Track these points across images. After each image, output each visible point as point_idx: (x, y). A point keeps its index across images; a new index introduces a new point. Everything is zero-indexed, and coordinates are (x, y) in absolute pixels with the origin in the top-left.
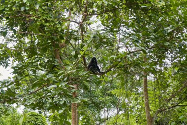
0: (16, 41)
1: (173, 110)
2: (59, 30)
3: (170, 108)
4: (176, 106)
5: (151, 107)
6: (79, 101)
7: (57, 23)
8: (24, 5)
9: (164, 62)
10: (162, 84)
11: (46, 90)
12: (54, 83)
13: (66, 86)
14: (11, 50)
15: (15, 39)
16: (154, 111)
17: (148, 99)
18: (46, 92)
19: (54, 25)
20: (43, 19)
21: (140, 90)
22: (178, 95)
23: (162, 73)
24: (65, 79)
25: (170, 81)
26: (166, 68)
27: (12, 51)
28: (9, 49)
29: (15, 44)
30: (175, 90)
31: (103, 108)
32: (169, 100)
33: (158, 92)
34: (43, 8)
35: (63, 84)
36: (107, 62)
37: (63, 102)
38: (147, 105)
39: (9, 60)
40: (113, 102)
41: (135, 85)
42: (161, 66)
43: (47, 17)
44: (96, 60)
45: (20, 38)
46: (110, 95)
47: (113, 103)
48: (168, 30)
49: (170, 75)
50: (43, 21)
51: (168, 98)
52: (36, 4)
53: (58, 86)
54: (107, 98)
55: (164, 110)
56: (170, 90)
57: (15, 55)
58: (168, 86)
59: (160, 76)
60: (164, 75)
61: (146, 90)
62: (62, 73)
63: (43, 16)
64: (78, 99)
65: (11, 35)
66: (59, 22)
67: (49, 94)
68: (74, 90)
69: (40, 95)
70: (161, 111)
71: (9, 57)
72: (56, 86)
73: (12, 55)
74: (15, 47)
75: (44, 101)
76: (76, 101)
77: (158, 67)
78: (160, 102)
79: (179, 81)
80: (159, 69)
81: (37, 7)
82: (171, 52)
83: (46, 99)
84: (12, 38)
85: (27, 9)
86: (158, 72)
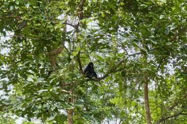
0: (10, 47)
1: (175, 119)
2: (52, 30)
3: (172, 117)
4: (179, 114)
5: (152, 116)
6: (72, 108)
7: (49, 23)
8: (13, 4)
9: (165, 68)
10: (163, 91)
11: (36, 95)
12: (45, 87)
13: (58, 90)
14: (5, 56)
15: (9, 46)
16: (155, 120)
18: (36, 97)
19: (46, 26)
20: (34, 19)
22: (181, 103)
23: (163, 80)
24: (58, 83)
25: (173, 87)
26: (168, 75)
27: (6, 58)
28: (2, 55)
29: (9, 50)
30: (178, 98)
32: (172, 108)
33: (160, 101)
34: (34, 7)
35: (55, 89)
36: (102, 63)
37: (54, 108)
38: (149, 114)
39: (3, 67)
40: (114, 112)
42: (162, 72)
43: (39, 17)
44: (93, 65)
45: (14, 44)
48: (170, 28)
49: (172, 82)
50: (34, 22)
51: (171, 106)
52: (26, 3)
53: (49, 91)
55: (167, 119)
56: (172, 98)
57: (9, 62)
58: (171, 93)
59: (161, 83)
60: (166, 82)
62: (55, 77)
63: (34, 16)
64: (71, 105)
65: (5, 41)
66: (51, 22)
67: (39, 99)
68: (67, 95)
69: (29, 100)
70: (162, 120)
71: (2, 64)
72: (47, 90)
73: (6, 62)
74: (9, 54)
75: (33, 107)
76: (69, 107)
77: (159, 73)
78: (162, 110)
79: (181, 88)
80: (161, 76)
81: (28, 6)
82: (174, 57)
83: (36, 104)
84: (6, 44)
85: (16, 8)
86: (160, 79)
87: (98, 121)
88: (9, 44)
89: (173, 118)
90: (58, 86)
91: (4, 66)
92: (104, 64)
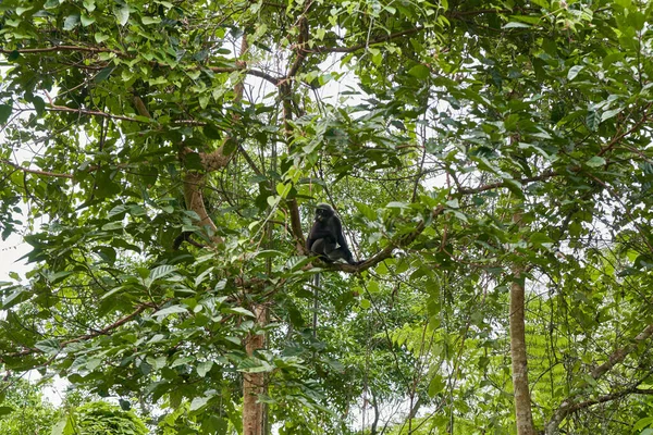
0: (46, 140)
1: (614, 407)
2: (203, 102)
3: (605, 400)
4: (629, 391)
5: (535, 395)
6: (268, 367)
7: (195, 77)
8: (75, 8)
9: (586, 231)
10: (577, 310)
11: (149, 324)
12: (179, 297)
13: (221, 307)
14: (26, 172)
15: (41, 134)
16: (545, 410)
17: (525, 363)
18: (149, 330)
19: (185, 85)
20: (145, 63)
21: (498, 331)
22: (635, 352)
23: (579, 272)
24: (221, 285)
25: (608, 298)
26: (594, 254)
27: (29, 177)
28: (17, 168)
29: (41, 150)
30: (627, 334)
31: (358, 394)
32: (604, 369)
34: (146, 21)
35: (210, 304)
36: (372, 224)
37: (208, 368)
38: (523, 386)
39: (18, 210)
41: (478, 310)
42: (576, 245)
43: (159, 55)
45: (60, 128)
46: (385, 345)
47: (397, 374)
48: (601, 111)
49: (607, 279)
50: (145, 71)
51: (601, 364)
52: (119, 7)
53: (191, 310)
54: (375, 357)
55: (585, 406)
56: (605, 332)
57: (38, 190)
58: (600, 318)
59: (570, 279)
60: (586, 279)
61: (519, 331)
62: (211, 263)
63: (144, 50)
64: (262, 358)
65: (27, 119)
66: (203, 74)
67: (158, 338)
68: (251, 325)
69: (125, 342)
70: (570, 410)
71: (16, 200)
72: (183, 310)
73: (28, 193)
74: (40, 163)
75: (138, 362)
76: (255, 366)
77: (565, 248)
78: (570, 378)
79: (639, 300)
80: (570, 257)
81: (123, 18)
82: (616, 194)
83: (148, 354)
84: (30, 130)
85: (86, 23)
86: (566, 267)
88: (40, 128)
89: (609, 403)
90: (224, 293)
91: (21, 204)
92: (377, 230)
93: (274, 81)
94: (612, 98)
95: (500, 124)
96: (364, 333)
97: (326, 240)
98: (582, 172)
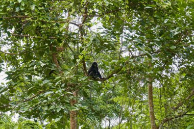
0: (11, 44)
1: (180, 119)
2: (57, 32)
4: (184, 115)
5: (156, 116)
6: (77, 109)
7: (54, 24)
8: (19, 5)
9: (170, 68)
10: (168, 91)
11: (42, 97)
12: (51, 89)
13: (63, 92)
14: (5, 53)
15: (9, 42)
16: (159, 121)
17: (153, 107)
18: (42, 99)
19: (51, 27)
20: (39, 21)
21: (145, 98)
22: (185, 103)
23: (168, 80)
24: (63, 85)
25: (177, 88)
26: (173, 74)
27: (6, 55)
28: (3, 52)
29: (10, 47)
30: (183, 98)
31: (104, 117)
32: (177, 108)
33: (164, 100)
34: (40, 8)
35: (60, 91)
36: (107, 67)
37: (60, 110)
38: (153, 114)
39: (3, 65)
41: (139, 92)
42: (167, 72)
43: (44, 18)
45: (15, 40)
46: (112, 102)
47: (115, 111)
48: (174, 32)
49: (177, 82)
50: (40, 23)
51: (175, 107)
52: (32, 4)
53: (54, 93)
54: (109, 106)
55: (171, 119)
56: (177, 97)
57: (9, 59)
58: (175, 93)
59: (166, 82)
60: (171, 82)
61: (151, 98)
62: (60, 79)
63: (39, 17)
64: (76, 106)
65: (5, 38)
66: (57, 24)
67: (45, 101)
68: (72, 97)
69: (35, 102)
70: (167, 121)
71: (3, 62)
72: (52, 92)
73: (6, 59)
74: (9, 51)
75: (39, 108)
76: (74, 109)
77: (164, 73)
78: (166, 111)
79: (186, 88)
80: (165, 76)
81: (33, 8)
82: (179, 57)
83: (42, 106)
84: (6, 41)
85: (22, 9)
86: (164, 78)
87: (98, 119)
88: (9, 40)
89: (178, 118)
90: (64, 88)
91: (4, 63)
92: (109, 69)
93: (78, 25)
94: (177, 28)
95: (144, 37)
96: (106, 99)
97: (94, 72)
98: (169, 50)
